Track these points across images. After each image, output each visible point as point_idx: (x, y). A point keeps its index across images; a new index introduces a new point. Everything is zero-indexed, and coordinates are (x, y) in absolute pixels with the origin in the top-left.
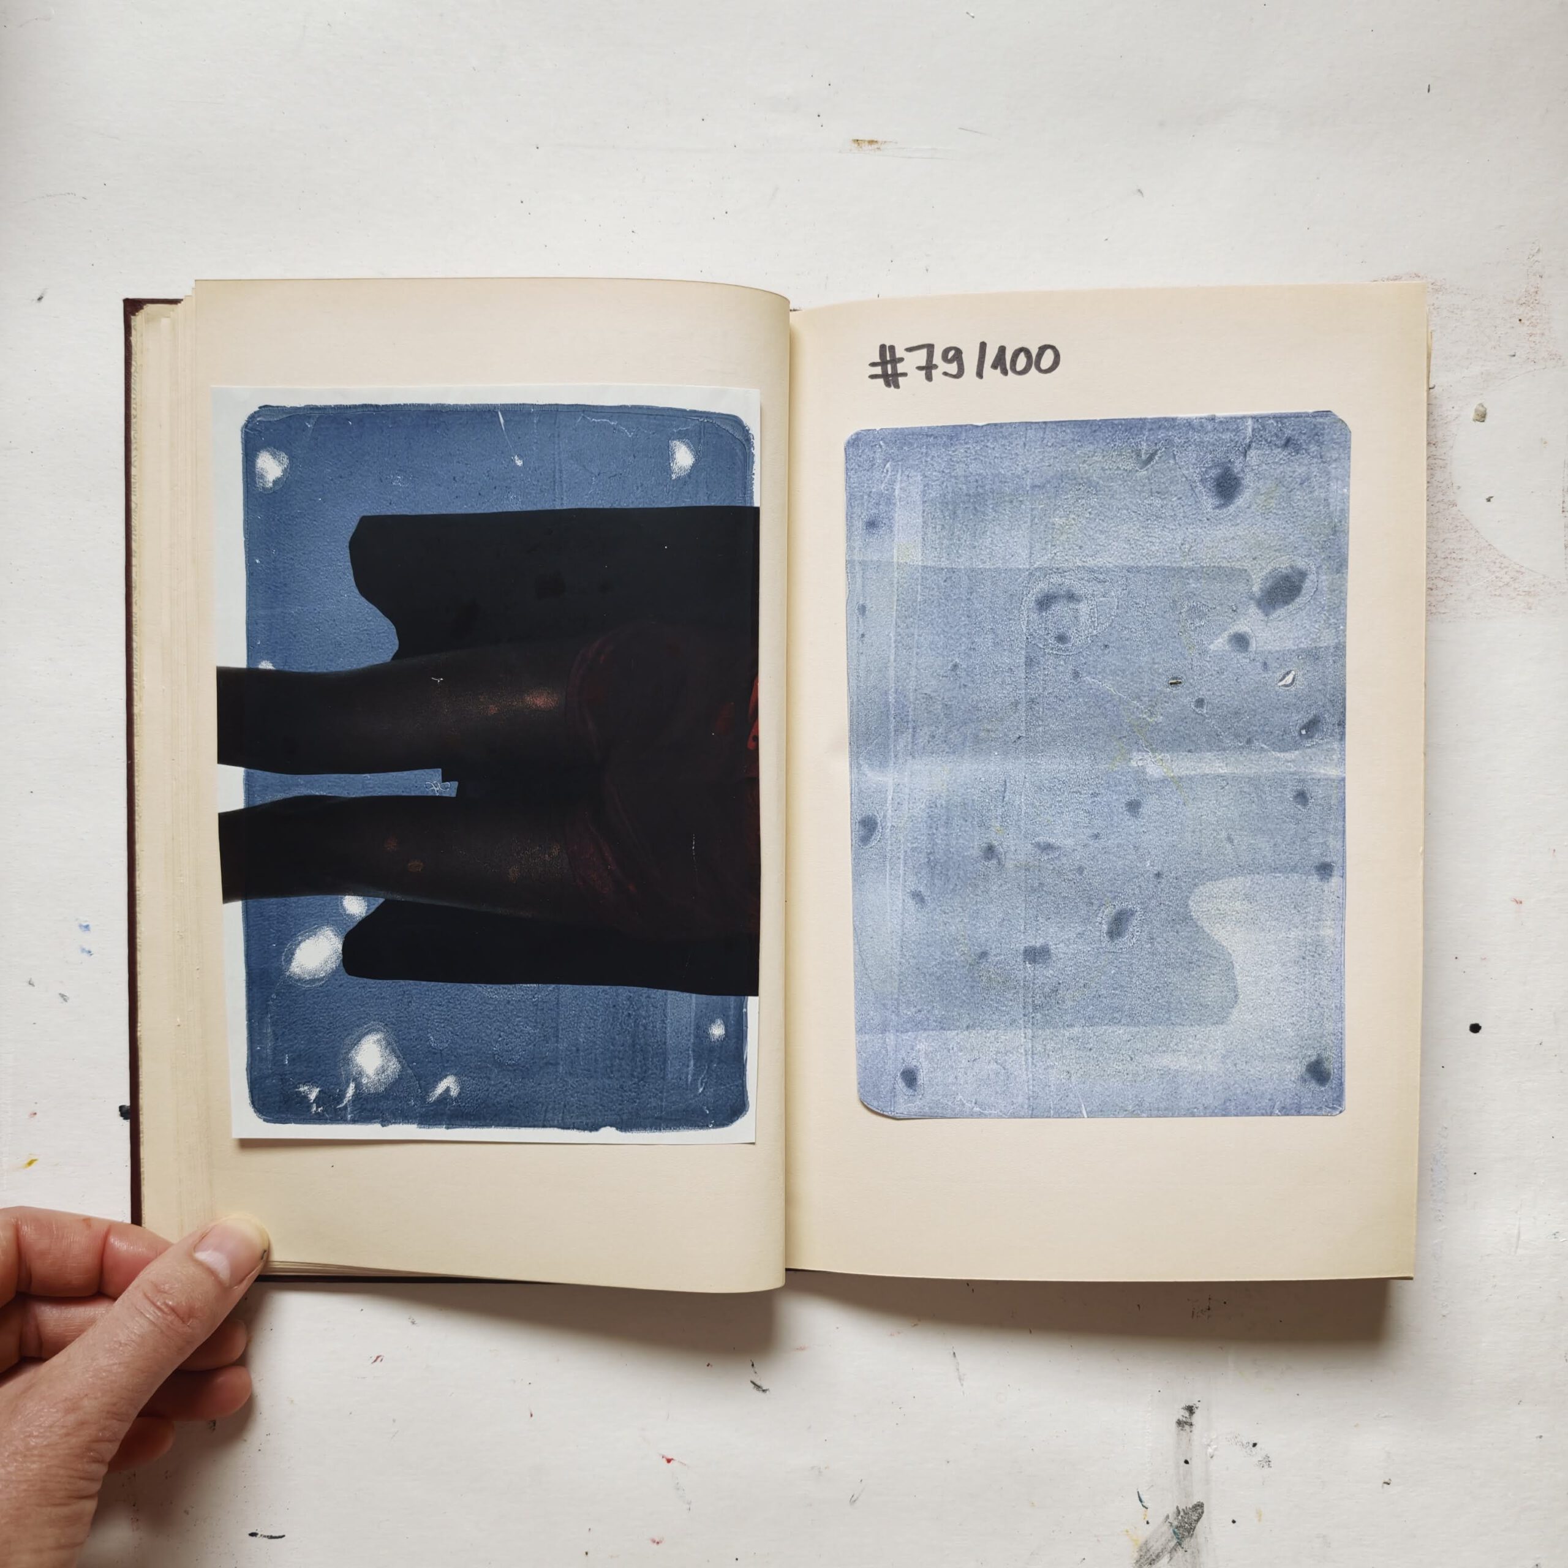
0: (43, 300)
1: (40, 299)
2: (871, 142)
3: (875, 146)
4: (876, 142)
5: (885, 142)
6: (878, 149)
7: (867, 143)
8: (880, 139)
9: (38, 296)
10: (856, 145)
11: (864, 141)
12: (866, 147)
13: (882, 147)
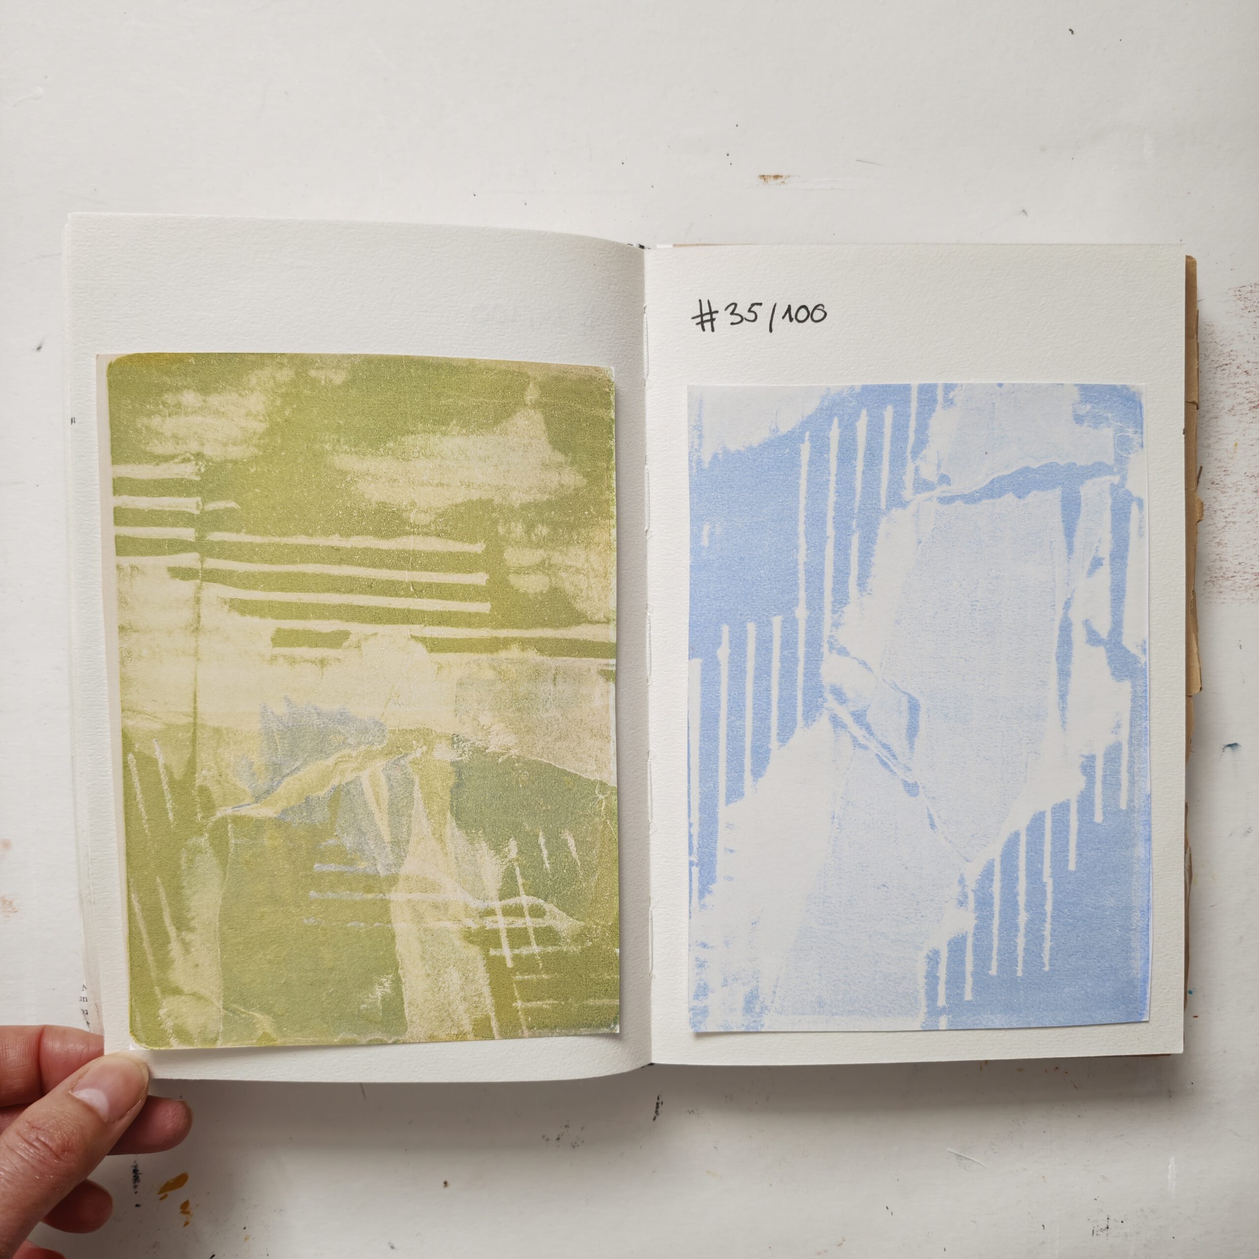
0: (42, 350)
1: (39, 348)
2: (776, 177)
3: (779, 180)
4: (781, 176)
5: (789, 176)
6: (783, 182)
7: (772, 178)
8: (784, 173)
9: (37, 346)
10: (763, 180)
11: (770, 176)
12: (772, 181)
13: (786, 181)
